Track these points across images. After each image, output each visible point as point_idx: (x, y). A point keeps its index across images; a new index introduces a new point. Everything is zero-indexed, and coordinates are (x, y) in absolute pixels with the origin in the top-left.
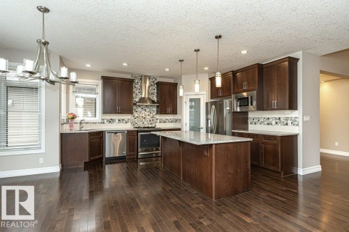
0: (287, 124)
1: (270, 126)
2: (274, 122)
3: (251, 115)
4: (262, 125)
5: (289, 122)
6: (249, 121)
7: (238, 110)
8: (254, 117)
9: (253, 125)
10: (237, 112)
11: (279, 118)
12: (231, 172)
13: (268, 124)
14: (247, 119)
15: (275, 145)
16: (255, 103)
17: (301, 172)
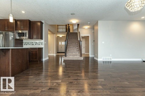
0: (39, 45)
1: (33, 45)
2: (35, 44)
3: (24, 41)
4: (30, 45)
5: (40, 44)
6: (23, 44)
7: (18, 38)
8: (26, 42)
9: (26, 46)
10: (17, 39)
11: (37, 43)
12: (20, 62)
13: (32, 45)
14: (23, 43)
15: (36, 51)
16: (27, 35)
17: (44, 60)
